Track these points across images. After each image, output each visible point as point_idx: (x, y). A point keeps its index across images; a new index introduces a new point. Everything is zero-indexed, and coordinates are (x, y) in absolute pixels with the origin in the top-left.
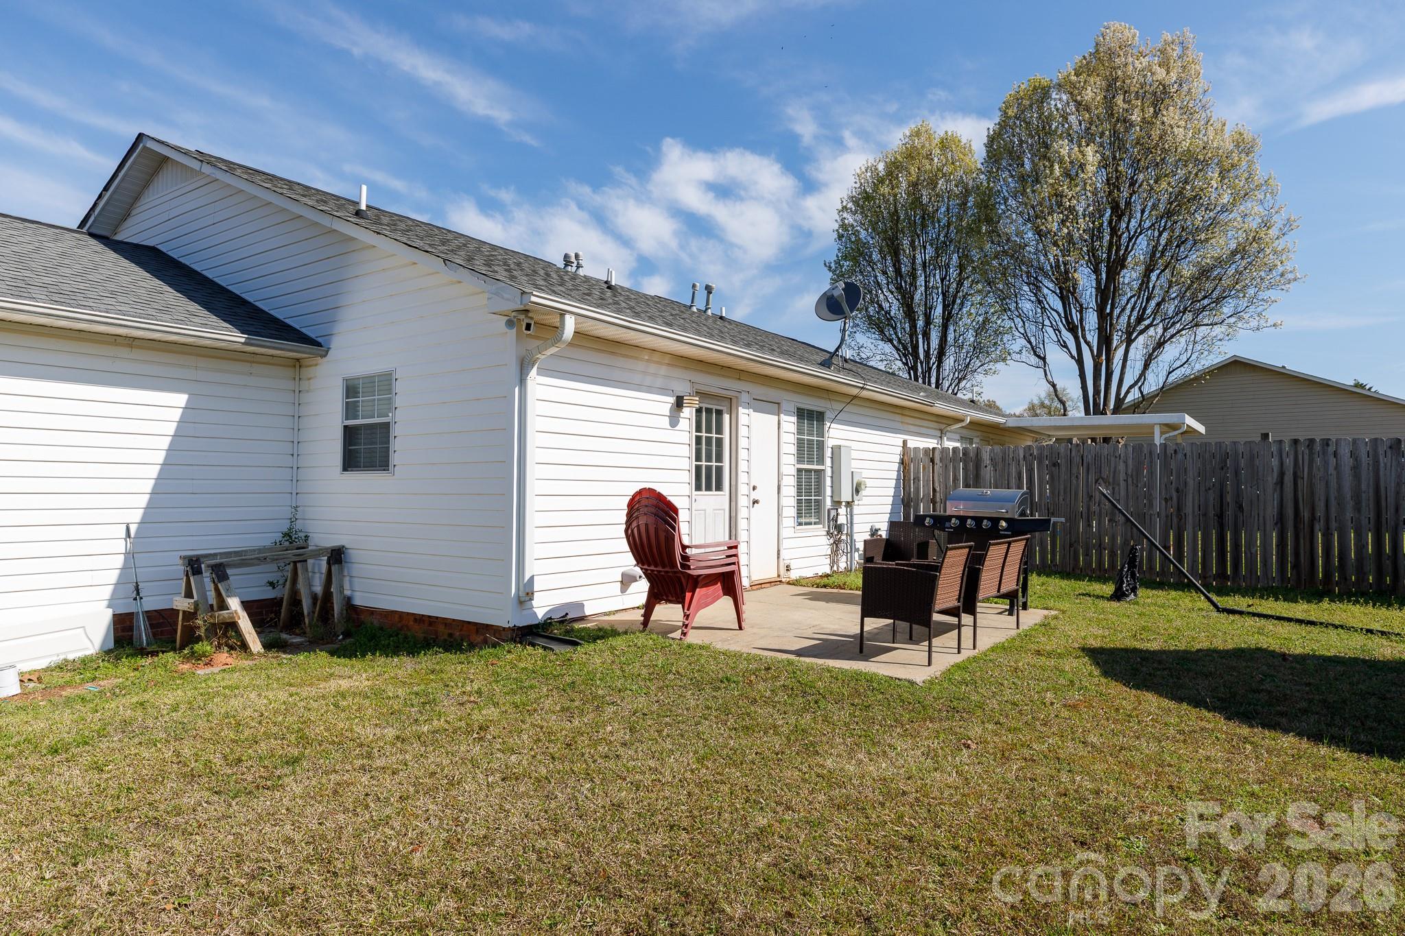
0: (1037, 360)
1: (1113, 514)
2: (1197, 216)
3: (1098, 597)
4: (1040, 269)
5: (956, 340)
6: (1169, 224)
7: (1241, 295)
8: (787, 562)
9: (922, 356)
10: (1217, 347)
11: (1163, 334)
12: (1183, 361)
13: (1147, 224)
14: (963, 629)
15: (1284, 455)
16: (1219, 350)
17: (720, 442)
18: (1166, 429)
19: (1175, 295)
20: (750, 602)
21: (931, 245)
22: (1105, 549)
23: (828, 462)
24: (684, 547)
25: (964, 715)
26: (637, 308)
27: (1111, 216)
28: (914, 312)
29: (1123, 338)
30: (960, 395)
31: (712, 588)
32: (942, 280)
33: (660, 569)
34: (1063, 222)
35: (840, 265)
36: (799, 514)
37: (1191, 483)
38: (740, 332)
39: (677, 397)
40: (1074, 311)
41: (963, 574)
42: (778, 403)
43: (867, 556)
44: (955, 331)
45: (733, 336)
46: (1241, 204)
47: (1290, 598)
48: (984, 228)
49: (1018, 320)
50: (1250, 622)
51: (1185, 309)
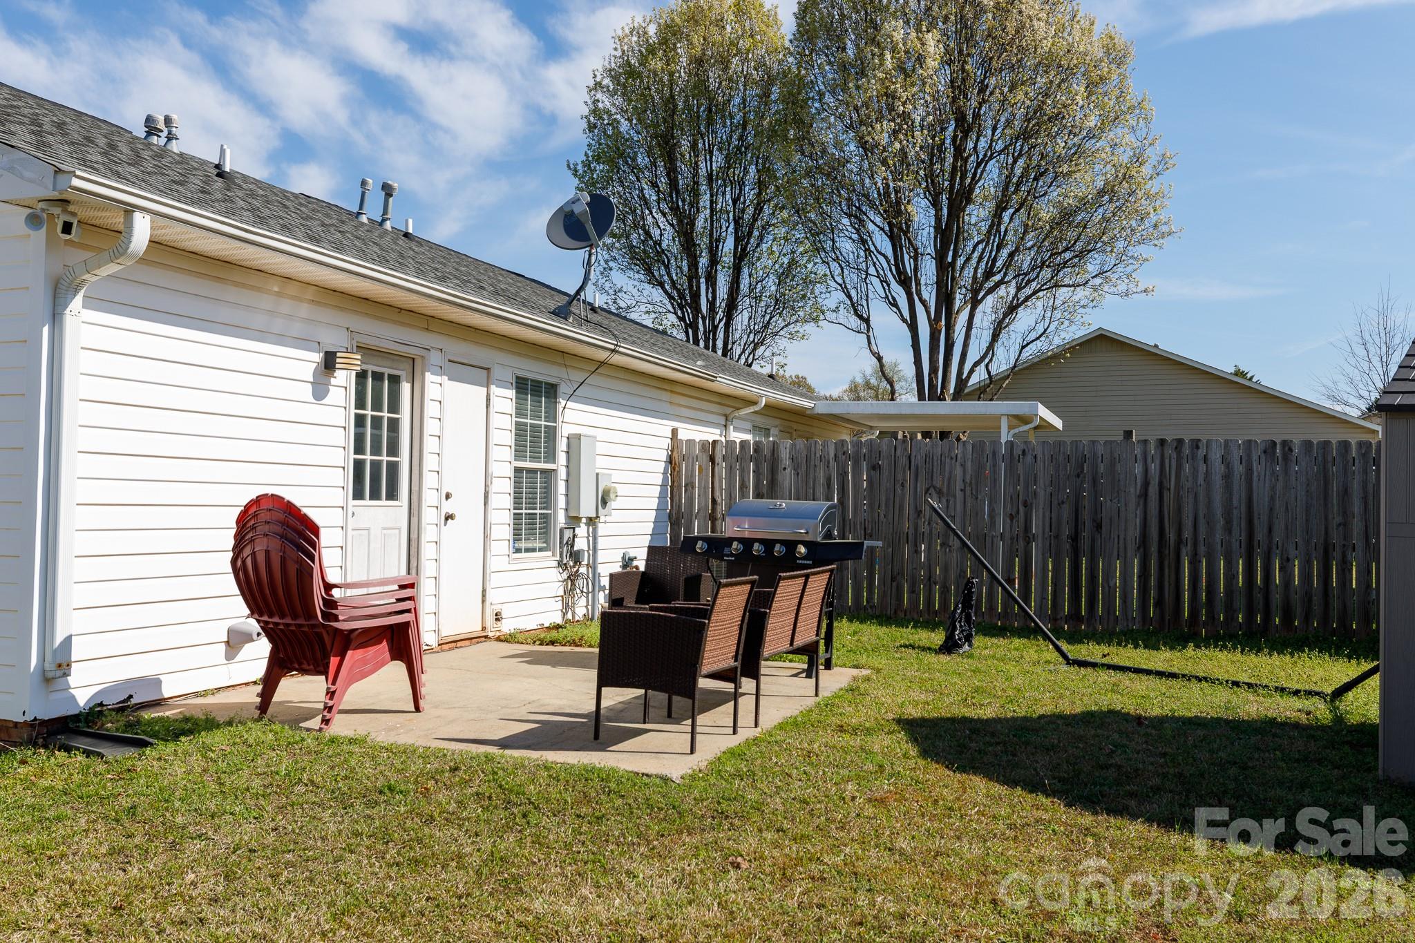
0: (859, 321)
1: (946, 536)
2: (1059, 141)
3: (924, 649)
4: (864, 195)
5: (752, 288)
6: (1026, 148)
7: (1109, 249)
8: (497, 608)
9: (704, 309)
10: (1079, 316)
11: (1016, 295)
12: (1040, 333)
13: (999, 146)
14: (740, 700)
15: (1149, 460)
16: (1082, 320)
17: (394, 425)
18: (1015, 422)
19: (1031, 243)
20: (433, 673)
21: (720, 150)
22: (936, 584)
23: (562, 458)
24: (328, 587)
25: (736, 821)
26: (264, 210)
27: (955, 131)
28: (695, 245)
29: (968, 298)
30: (755, 367)
31: (372, 650)
32: (735, 201)
33: (288, 621)
34: (895, 133)
35: (589, 167)
36: (517, 536)
37: (1041, 493)
38: (433, 260)
39: (327, 353)
40: (906, 257)
41: (742, 621)
42: (488, 369)
43: (615, 596)
44: (750, 275)
45: (421, 264)
46: (1110, 130)
47: (1152, 645)
48: (792, 132)
49: (834, 265)
50: (1104, 676)
51: (1043, 263)
